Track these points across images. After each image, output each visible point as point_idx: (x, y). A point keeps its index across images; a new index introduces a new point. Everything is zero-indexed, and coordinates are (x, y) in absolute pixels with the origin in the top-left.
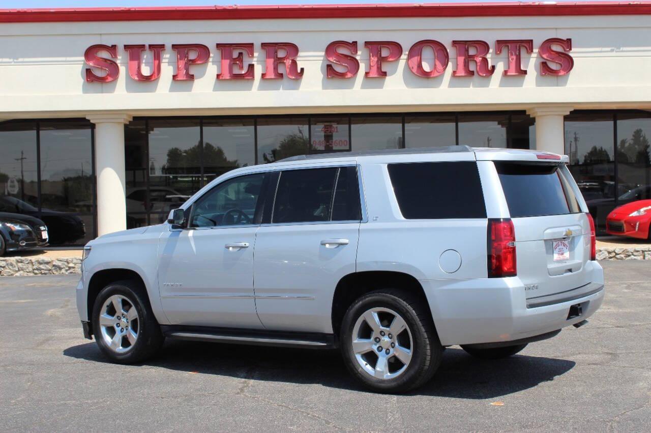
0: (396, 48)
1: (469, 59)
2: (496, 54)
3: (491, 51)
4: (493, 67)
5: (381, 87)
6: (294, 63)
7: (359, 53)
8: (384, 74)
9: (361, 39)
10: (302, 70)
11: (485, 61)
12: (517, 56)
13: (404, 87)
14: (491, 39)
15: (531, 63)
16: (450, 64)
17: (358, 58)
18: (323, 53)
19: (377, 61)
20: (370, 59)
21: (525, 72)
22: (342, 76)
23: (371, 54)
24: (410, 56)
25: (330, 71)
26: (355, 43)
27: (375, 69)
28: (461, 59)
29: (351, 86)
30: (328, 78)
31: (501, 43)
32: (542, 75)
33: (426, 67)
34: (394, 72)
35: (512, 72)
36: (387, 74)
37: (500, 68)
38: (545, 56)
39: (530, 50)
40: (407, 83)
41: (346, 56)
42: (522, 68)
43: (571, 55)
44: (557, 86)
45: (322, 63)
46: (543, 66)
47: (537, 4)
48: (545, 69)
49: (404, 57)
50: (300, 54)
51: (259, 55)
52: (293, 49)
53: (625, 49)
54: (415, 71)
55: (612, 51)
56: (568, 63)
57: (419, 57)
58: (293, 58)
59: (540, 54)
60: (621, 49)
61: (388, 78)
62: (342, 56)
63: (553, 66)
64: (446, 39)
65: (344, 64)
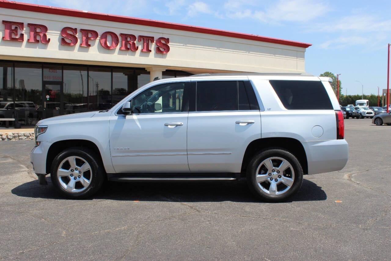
0: (95, 34)
1: (127, 42)
2: (139, 41)
3: (137, 40)
4: (138, 47)
5: (87, 51)
6: (45, 36)
7: (78, 34)
8: (89, 46)
9: (79, 27)
10: (49, 39)
11: (134, 44)
12: (147, 43)
13: (98, 53)
14: (137, 34)
15: (153, 47)
16: (119, 44)
17: (77, 36)
18: (59, 32)
19: (86, 39)
20: (82, 38)
21: (150, 51)
22: (68, 44)
23: (83, 35)
24: (102, 38)
25: (63, 42)
26: (76, 29)
27: (84, 43)
28: (124, 42)
29: (73, 50)
30: (62, 45)
31: (141, 37)
32: (157, 53)
33: (109, 44)
34: (94, 45)
35: (145, 50)
36: (91, 45)
37: (140, 48)
38: (158, 44)
39: (152, 41)
40: (99, 51)
41: (71, 35)
42: (150, 49)
43: (169, 45)
44: (163, 58)
45: (59, 37)
46: (158, 49)
47: (157, 21)
48: (158, 50)
49: (98, 38)
50: (48, 31)
51: (26, 29)
52: (45, 28)
53: (188, 45)
54: (103, 45)
55: (183, 45)
56: (167, 49)
57: (105, 39)
58: (44, 33)
59: (156, 43)
60: (187, 45)
61: (90, 48)
62: (69, 35)
63: (161, 49)
64: (118, 33)
65: (70, 39)
